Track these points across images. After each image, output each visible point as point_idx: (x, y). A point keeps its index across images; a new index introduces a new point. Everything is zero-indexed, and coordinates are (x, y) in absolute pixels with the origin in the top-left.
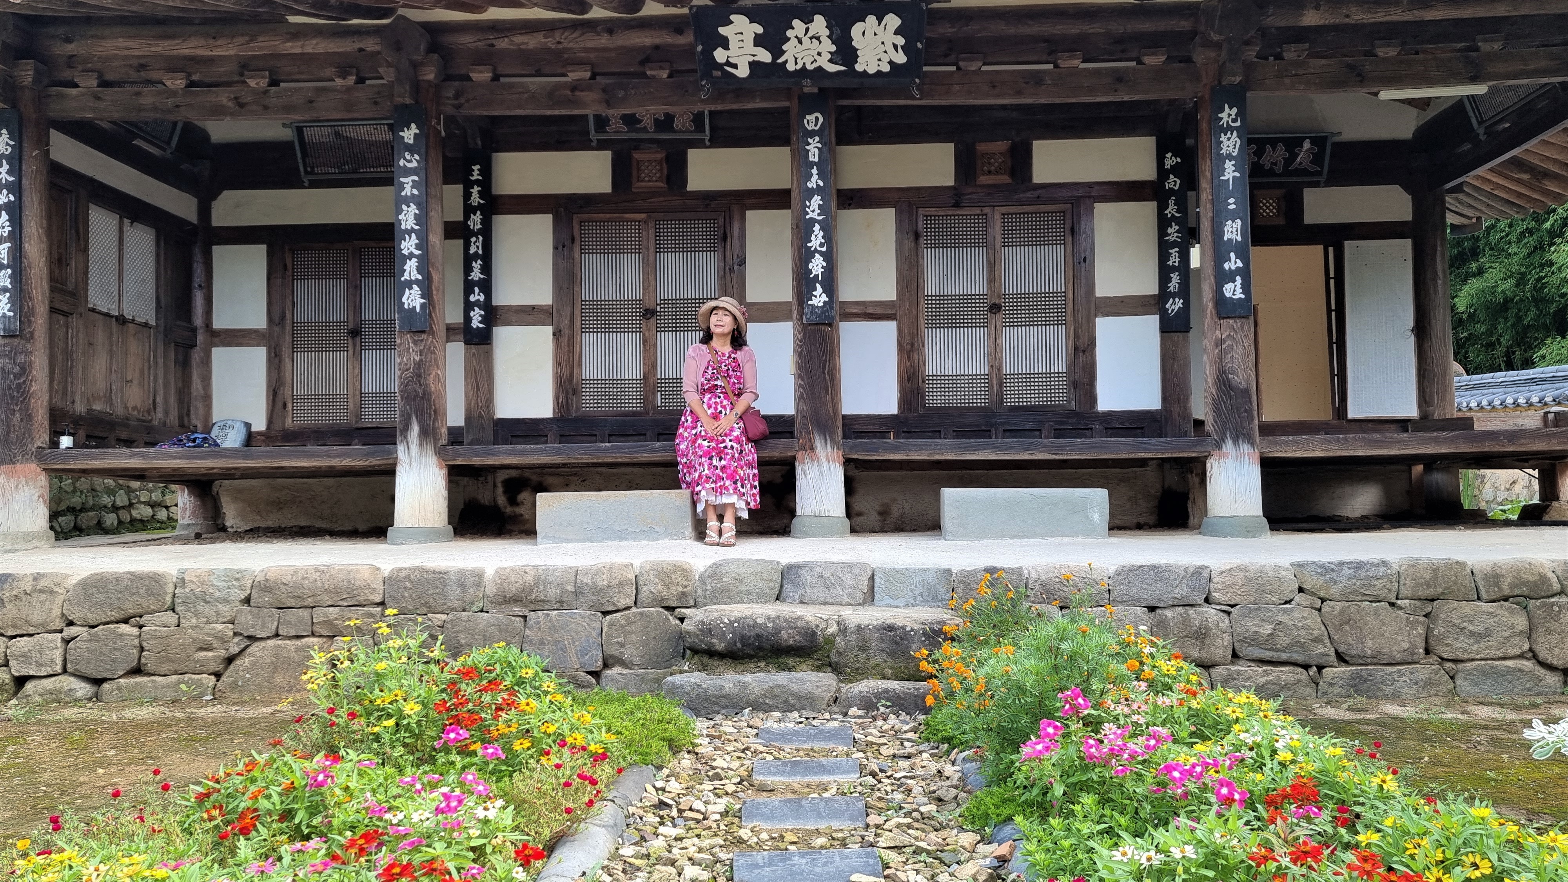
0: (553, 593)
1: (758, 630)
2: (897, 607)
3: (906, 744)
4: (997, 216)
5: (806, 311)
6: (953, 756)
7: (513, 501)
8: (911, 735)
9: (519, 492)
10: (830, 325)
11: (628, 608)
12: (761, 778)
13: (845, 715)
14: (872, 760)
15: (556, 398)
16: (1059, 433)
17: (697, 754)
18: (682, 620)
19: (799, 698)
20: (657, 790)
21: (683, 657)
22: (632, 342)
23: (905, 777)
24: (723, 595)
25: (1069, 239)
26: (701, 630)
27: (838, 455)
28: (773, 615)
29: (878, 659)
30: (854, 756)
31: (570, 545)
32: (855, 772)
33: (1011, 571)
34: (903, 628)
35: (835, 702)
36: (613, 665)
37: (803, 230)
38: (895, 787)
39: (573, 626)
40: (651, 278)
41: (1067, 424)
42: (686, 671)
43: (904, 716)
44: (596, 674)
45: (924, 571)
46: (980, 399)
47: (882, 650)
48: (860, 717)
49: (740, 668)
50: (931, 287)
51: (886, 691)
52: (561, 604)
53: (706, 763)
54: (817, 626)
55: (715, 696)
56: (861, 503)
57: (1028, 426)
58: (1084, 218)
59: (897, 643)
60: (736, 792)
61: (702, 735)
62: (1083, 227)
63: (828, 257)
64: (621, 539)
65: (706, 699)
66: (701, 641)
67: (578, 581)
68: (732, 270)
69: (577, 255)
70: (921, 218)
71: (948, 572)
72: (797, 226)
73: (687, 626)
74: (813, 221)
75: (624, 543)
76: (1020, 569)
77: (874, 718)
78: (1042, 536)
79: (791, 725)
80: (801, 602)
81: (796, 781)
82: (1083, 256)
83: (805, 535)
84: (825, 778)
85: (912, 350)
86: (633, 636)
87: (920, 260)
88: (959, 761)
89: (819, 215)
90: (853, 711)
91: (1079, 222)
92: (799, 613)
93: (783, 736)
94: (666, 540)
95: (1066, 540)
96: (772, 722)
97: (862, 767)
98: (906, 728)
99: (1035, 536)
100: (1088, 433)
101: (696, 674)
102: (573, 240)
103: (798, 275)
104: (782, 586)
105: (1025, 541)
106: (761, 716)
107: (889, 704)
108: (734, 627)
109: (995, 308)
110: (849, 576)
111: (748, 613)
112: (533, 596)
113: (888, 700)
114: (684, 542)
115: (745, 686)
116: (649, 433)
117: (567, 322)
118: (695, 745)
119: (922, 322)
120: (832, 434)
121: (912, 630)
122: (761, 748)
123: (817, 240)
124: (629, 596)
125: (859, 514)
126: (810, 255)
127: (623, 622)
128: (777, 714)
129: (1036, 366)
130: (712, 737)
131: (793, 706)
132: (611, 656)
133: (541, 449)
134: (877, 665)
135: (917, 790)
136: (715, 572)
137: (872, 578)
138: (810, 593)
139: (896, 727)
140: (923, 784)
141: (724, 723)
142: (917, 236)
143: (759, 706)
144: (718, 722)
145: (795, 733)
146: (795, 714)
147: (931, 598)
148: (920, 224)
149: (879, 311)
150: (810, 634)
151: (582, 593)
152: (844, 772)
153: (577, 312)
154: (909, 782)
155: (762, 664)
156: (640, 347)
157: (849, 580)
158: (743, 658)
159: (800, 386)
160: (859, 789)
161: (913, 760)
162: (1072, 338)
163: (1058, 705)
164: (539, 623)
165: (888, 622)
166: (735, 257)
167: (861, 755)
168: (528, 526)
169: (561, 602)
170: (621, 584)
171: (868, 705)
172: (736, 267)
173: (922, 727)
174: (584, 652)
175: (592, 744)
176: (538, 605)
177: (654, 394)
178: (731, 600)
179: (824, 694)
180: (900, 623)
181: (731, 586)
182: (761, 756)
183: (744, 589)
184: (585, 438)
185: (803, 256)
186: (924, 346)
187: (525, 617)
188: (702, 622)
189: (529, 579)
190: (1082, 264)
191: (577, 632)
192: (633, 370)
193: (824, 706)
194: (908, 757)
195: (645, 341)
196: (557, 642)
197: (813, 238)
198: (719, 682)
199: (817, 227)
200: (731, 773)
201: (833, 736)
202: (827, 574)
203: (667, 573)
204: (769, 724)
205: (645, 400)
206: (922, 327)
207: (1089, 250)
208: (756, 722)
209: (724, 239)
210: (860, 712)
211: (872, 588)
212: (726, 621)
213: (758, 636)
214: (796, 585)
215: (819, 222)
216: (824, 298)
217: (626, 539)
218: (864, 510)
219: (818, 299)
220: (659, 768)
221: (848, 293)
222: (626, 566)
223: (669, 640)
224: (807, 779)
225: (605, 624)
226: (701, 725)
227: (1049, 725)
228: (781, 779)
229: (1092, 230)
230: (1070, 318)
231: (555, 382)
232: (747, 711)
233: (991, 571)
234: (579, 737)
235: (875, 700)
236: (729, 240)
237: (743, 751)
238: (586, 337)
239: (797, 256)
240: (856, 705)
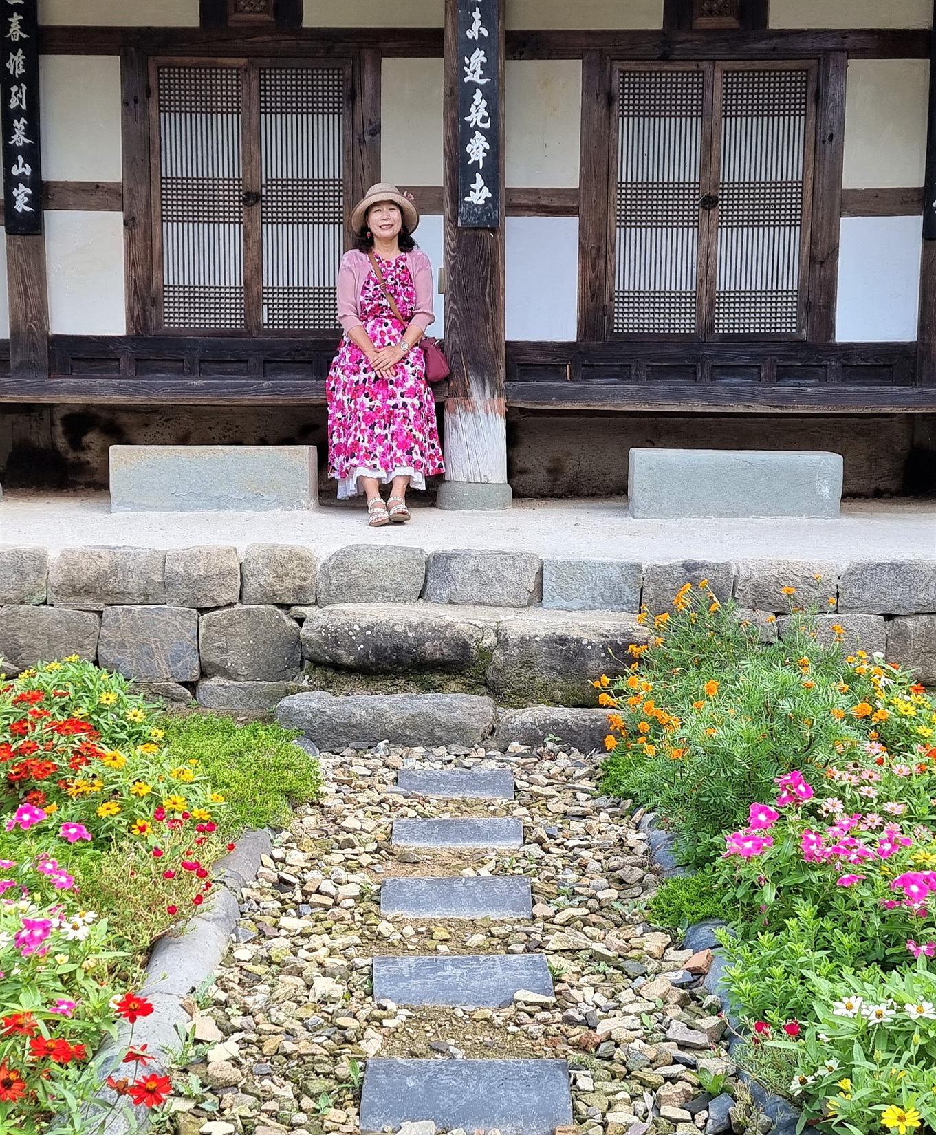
0: (134, 583)
1: (396, 641)
2: (571, 610)
3: (580, 796)
4: (718, 75)
5: (461, 210)
6: (637, 817)
7: (76, 445)
8: (585, 784)
9: (85, 433)
10: (493, 230)
11: (230, 605)
12: (402, 843)
13: (504, 751)
14: (538, 819)
15: (130, 310)
16: (784, 373)
17: (322, 806)
18: (300, 621)
19: (447, 729)
20: (275, 861)
21: (301, 666)
22: (228, 238)
23: (579, 846)
24: (352, 591)
25: (812, 109)
26: (324, 638)
27: (499, 403)
28: (416, 621)
29: (546, 679)
30: (515, 813)
31: (154, 515)
32: (517, 837)
33: (717, 568)
34: (578, 641)
35: (492, 733)
36: (213, 675)
37: (458, 97)
38: (566, 861)
39: (161, 625)
40: (254, 149)
41: (794, 358)
42: (305, 690)
43: (577, 755)
44: (191, 686)
45: (606, 565)
46: (683, 324)
47: (551, 668)
48: (522, 755)
49: (373, 686)
50: (626, 171)
51: (556, 722)
52: (146, 598)
53: (334, 821)
54: (471, 636)
55: (341, 725)
56: (526, 459)
57: (745, 361)
58: (832, 80)
59: (570, 660)
60: (373, 864)
61: (327, 779)
62: (831, 92)
63: (494, 136)
64: (220, 508)
65: (332, 729)
66: (325, 652)
67: (167, 570)
68: (362, 141)
69: (154, 115)
70: (616, 75)
71: (637, 566)
72: (452, 92)
73: (306, 632)
74: (473, 86)
75: (223, 513)
76: (728, 565)
77: (540, 757)
78: (756, 515)
79: (438, 765)
80: (451, 602)
81: (446, 848)
82: (829, 132)
83: (455, 506)
84: (481, 845)
85: (597, 257)
86: (238, 639)
87: (614, 135)
88: (644, 825)
89: (481, 77)
90: (515, 746)
91: (826, 86)
92: (448, 619)
93: (429, 782)
94: (278, 511)
95: (785, 519)
96: (413, 761)
97: (527, 830)
98: (580, 772)
99: (747, 514)
100: (821, 371)
101: (318, 693)
102: (148, 93)
103: (451, 159)
104: (426, 581)
105: (734, 521)
106: (400, 751)
107: (558, 739)
108: (366, 636)
109: (709, 202)
110: (511, 570)
111: (384, 618)
112: (110, 587)
113: (557, 733)
114: (299, 513)
115: (380, 714)
116: (252, 361)
117: (143, 207)
118: (320, 795)
119: (612, 218)
120: (493, 375)
121: (589, 643)
122: (402, 800)
123: (477, 113)
124: (232, 589)
125: (524, 472)
126: (467, 133)
127: (225, 622)
128: (420, 750)
129: (759, 281)
130: (340, 783)
131: (440, 738)
132: (211, 664)
133: (113, 387)
134: (544, 686)
135: (593, 866)
136: (341, 561)
137: (541, 573)
138: (462, 591)
139: (568, 771)
140: (600, 856)
141: (355, 761)
142: (610, 100)
143: (398, 738)
144: (347, 759)
145: (443, 779)
146: (442, 750)
147: (614, 599)
148: (615, 82)
149: (556, 202)
150: (462, 646)
151: (171, 584)
152: (504, 838)
153: (156, 194)
154: (585, 853)
155: (401, 682)
156: (239, 244)
157: (511, 576)
158: (377, 674)
159: (452, 310)
160: (523, 863)
161: (589, 822)
162: (807, 245)
163: (773, 790)
164: (117, 620)
165: (559, 633)
166: (367, 123)
167: (524, 811)
168: (96, 477)
169: (146, 595)
170: (221, 574)
171: (533, 739)
172: (367, 137)
173: (600, 773)
174: (175, 658)
175: (195, 808)
176: (117, 598)
177: (259, 308)
178: (360, 597)
179: (478, 725)
180: (574, 635)
181: (362, 581)
182: (401, 810)
183: (379, 584)
184: (168, 364)
185: (459, 135)
186: (613, 251)
187: (100, 613)
188: (326, 627)
189: (105, 565)
190: (827, 143)
191: (167, 633)
192: (230, 274)
193: (478, 740)
194: (583, 817)
195: (247, 236)
196: (141, 645)
197: (473, 109)
198: (347, 708)
199: (478, 95)
200: (365, 836)
201: (489, 782)
202: (483, 567)
203: (281, 561)
204: (410, 763)
205: (247, 315)
206: (613, 225)
207: (837, 124)
208: (394, 760)
209: (352, 97)
210: (523, 748)
211: (540, 586)
212: (356, 628)
213: (397, 648)
214: (444, 581)
215: (481, 87)
216: (486, 193)
217: (226, 508)
218: (529, 466)
219: (477, 195)
220: (277, 830)
221: (517, 177)
222: (228, 551)
223: (283, 645)
224: (460, 846)
225: (202, 624)
226: (326, 763)
227: (762, 810)
228: (427, 844)
229: (843, 97)
230: (807, 218)
231: (128, 288)
232: (381, 745)
233: (690, 567)
234: (179, 800)
235: (541, 734)
236: (358, 99)
237: (379, 804)
238: (168, 228)
239: (450, 134)
240: (518, 739)
